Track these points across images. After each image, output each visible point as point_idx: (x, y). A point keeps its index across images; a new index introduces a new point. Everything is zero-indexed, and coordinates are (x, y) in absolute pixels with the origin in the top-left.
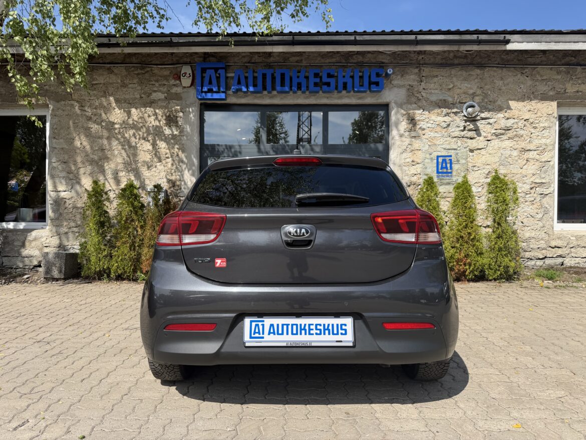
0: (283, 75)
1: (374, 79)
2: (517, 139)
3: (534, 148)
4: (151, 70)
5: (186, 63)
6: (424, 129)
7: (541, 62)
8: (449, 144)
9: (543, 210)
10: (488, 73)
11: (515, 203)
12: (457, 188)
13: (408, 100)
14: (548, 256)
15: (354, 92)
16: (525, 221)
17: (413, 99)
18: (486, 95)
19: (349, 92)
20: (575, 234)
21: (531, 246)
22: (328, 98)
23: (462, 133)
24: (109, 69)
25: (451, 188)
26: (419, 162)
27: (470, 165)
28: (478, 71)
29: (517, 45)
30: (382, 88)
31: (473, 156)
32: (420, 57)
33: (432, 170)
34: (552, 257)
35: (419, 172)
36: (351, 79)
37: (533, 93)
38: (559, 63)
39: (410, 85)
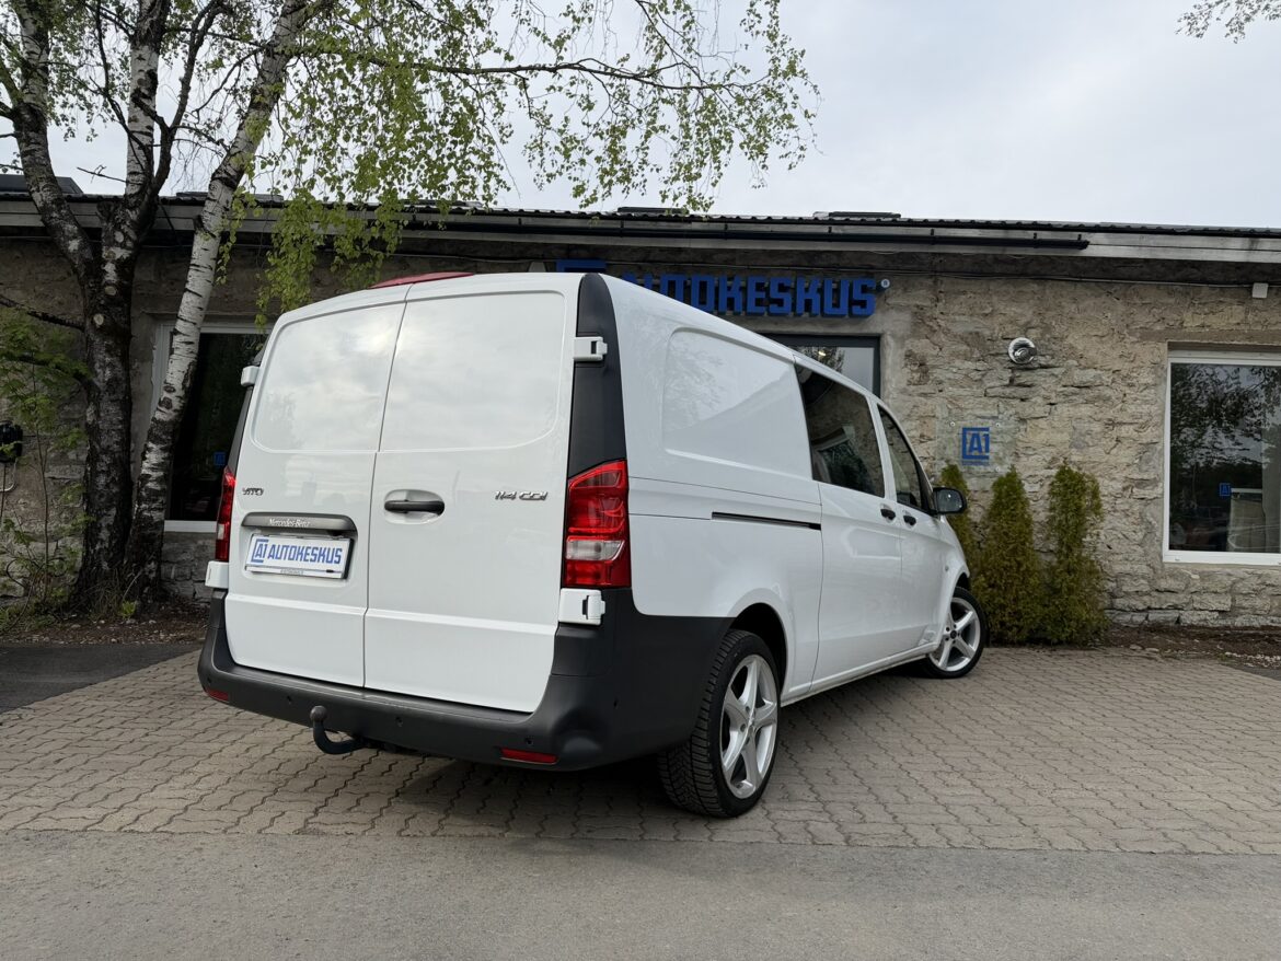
0: (703, 286)
1: (857, 296)
2: (1101, 403)
3: (1130, 420)
4: (476, 266)
5: (537, 259)
6: (941, 383)
7: (1142, 274)
8: (984, 409)
9: (1143, 526)
10: (1050, 291)
11: (1096, 514)
12: (999, 484)
13: (914, 332)
14: (1153, 606)
15: (823, 315)
16: (1114, 545)
17: (924, 331)
18: (1047, 328)
19: (816, 315)
20: (1200, 570)
21: (1125, 589)
22: (776, 324)
23: (1008, 391)
24: (402, 261)
25: (989, 483)
26: (932, 437)
27: (1019, 444)
28: (1035, 287)
29: (1100, 248)
30: (872, 312)
31: (1026, 430)
32: (937, 260)
33: (953, 453)
34: (1161, 609)
35: (932, 454)
36: (819, 296)
37: (1127, 326)
38: (1171, 277)
39: (918, 306)
